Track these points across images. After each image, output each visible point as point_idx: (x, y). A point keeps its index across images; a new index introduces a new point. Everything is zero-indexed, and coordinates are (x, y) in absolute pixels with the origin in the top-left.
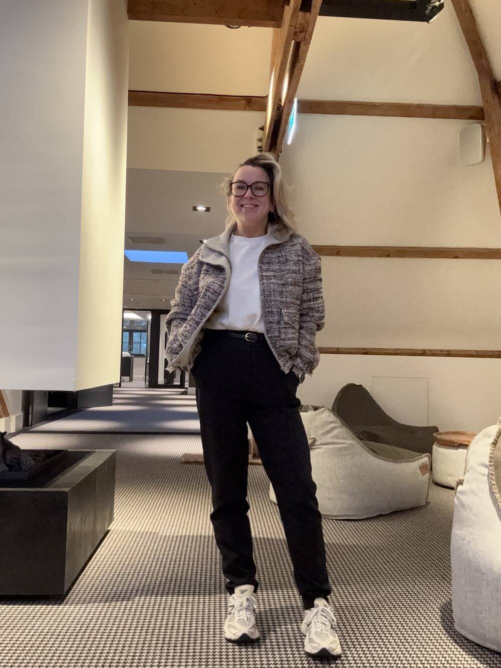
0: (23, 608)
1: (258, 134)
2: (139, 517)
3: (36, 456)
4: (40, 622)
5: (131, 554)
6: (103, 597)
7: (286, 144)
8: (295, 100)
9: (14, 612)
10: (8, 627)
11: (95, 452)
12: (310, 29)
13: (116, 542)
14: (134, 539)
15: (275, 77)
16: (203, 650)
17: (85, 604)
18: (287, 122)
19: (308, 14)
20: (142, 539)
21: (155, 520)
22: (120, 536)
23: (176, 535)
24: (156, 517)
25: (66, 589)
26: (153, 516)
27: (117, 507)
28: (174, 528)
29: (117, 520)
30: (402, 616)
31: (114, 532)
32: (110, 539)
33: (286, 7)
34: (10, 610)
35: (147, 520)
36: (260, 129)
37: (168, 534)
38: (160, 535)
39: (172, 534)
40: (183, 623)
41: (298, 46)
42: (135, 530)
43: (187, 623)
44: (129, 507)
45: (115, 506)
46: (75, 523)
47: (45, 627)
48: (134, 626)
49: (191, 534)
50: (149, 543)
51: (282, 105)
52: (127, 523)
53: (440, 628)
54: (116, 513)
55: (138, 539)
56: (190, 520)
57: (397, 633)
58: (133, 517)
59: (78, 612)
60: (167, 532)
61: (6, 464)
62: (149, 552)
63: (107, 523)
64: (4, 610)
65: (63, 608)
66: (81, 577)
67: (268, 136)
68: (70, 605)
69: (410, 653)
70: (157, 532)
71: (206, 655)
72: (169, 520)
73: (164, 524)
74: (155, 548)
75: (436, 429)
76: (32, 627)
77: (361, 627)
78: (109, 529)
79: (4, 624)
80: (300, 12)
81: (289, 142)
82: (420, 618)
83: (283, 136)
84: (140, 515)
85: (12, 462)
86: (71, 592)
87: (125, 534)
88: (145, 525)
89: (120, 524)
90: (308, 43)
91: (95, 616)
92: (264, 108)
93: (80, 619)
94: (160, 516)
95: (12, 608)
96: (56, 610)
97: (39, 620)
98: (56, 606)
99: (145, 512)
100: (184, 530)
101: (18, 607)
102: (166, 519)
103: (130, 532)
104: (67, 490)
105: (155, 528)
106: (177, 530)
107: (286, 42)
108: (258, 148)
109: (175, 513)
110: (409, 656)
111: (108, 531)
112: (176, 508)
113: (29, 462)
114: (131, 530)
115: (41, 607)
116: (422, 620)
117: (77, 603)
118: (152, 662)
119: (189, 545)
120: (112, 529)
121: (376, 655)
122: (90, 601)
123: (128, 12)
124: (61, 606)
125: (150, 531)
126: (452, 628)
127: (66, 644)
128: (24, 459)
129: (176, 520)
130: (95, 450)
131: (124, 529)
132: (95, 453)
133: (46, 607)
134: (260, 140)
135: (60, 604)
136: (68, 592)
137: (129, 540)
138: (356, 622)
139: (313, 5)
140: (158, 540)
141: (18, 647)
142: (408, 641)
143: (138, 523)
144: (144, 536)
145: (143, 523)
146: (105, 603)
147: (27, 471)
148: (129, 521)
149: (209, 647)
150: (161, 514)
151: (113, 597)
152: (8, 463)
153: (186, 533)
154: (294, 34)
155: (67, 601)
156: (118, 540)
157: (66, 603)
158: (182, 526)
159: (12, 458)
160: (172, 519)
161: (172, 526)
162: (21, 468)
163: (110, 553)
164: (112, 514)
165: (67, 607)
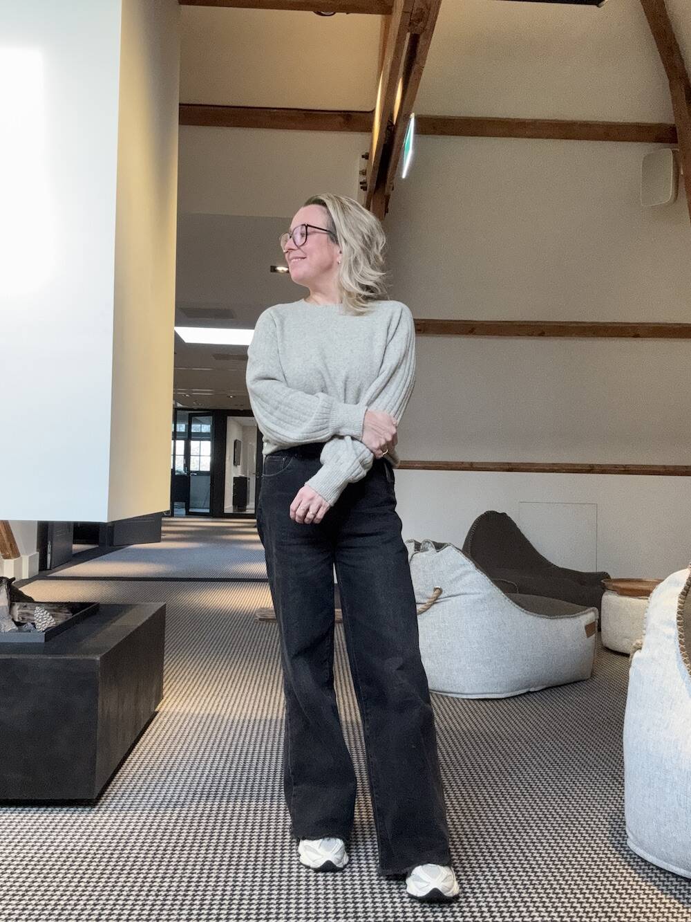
0: (39, 816)
1: (359, 164)
2: (197, 693)
3: (54, 611)
4: (61, 835)
5: (186, 745)
6: (148, 802)
7: (401, 178)
8: (412, 116)
9: (27, 822)
10: (19, 842)
11: (137, 605)
12: (431, 16)
13: (166, 728)
14: (191, 725)
15: (382, 87)
16: (284, 875)
17: (124, 812)
18: (401, 148)
20: (202, 724)
21: (219, 697)
22: (171, 720)
23: (248, 717)
24: (221, 694)
25: (98, 790)
26: (217, 693)
27: (168, 681)
28: (245, 709)
29: (167, 698)
30: (556, 828)
31: (164, 714)
32: (157, 725)
34: (22, 819)
35: (209, 699)
36: (363, 157)
37: (236, 719)
38: (226, 717)
39: (242, 717)
40: (256, 838)
41: (415, 40)
42: (191, 713)
43: (262, 837)
44: (184, 681)
45: (165, 678)
46: (110, 704)
47: (69, 842)
48: (190, 841)
49: (269, 717)
50: (211, 729)
51: (394, 123)
52: (182, 702)
53: (608, 845)
54: (167, 688)
55: (196, 724)
56: (268, 698)
57: (549, 851)
58: (190, 694)
59: (113, 822)
60: (236, 714)
61: (13, 620)
62: (212, 741)
63: (154, 703)
64: (14, 819)
65: (94, 816)
66: (118, 775)
67: (374, 167)
68: (104, 813)
69: (566, 878)
70: (222, 714)
72: (239, 698)
73: (232, 703)
74: (219, 736)
75: (605, 576)
76: (52, 842)
77: (499, 844)
78: (157, 710)
79: (14, 839)
81: (404, 176)
82: (581, 832)
83: (395, 167)
85: (23, 618)
86: (105, 795)
87: (178, 717)
88: (206, 705)
89: (171, 703)
90: (429, 37)
92: (369, 129)
93: (116, 832)
94: (227, 692)
95: (24, 816)
96: (84, 819)
98: (84, 815)
99: (206, 687)
100: (260, 712)
101: (32, 816)
102: (234, 698)
103: (184, 716)
104: (97, 658)
105: (219, 708)
106: (249, 712)
107: (399, 35)
108: (361, 183)
109: (247, 688)
110: (564, 882)
111: (158, 712)
112: (248, 683)
113: (44, 621)
114: (186, 712)
115: (63, 816)
116: (584, 835)
117: (113, 810)
118: (213, 890)
120: (161, 711)
121: (520, 882)
122: (130, 808)
124: (91, 815)
125: (213, 713)
126: (624, 845)
127: (97, 866)
128: (39, 615)
129: (248, 699)
130: (135, 603)
131: (177, 711)
132: (137, 608)
133: (71, 816)
134: (363, 173)
135: (89, 811)
136: (101, 795)
137: (185, 726)
138: (492, 836)
140: (224, 725)
142: (564, 863)
143: (197, 702)
144: (204, 720)
145: (202, 702)
146: (150, 810)
147: (43, 631)
148: (184, 699)
149: (292, 870)
150: (228, 690)
151: (162, 802)
152: (17, 620)
153: (261, 716)
154: (410, 23)
155: (99, 808)
156: (168, 725)
157: (98, 811)
158: (256, 707)
159: (23, 613)
160: (244, 697)
161: (243, 707)
162: (35, 627)
163: (157, 743)
164: (160, 689)
165: (99, 815)
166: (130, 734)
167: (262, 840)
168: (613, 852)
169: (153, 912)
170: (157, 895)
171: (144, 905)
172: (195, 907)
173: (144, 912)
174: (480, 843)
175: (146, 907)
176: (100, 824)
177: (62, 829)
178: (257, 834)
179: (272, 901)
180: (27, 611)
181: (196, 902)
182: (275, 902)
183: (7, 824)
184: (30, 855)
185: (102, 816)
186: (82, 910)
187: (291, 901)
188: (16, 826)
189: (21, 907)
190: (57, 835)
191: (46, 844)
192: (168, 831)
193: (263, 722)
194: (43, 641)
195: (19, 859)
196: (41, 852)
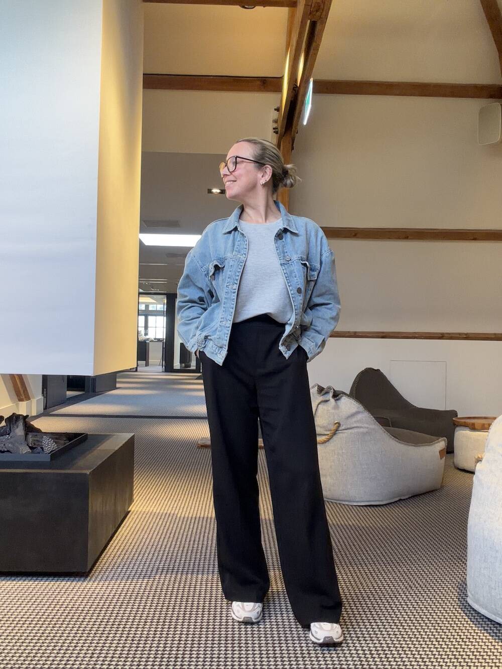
0: (49, 584)
1: (274, 115)
2: (158, 499)
3: (56, 439)
5: (151, 535)
6: (125, 574)
7: (303, 124)
8: (311, 80)
9: (40, 588)
10: (34, 602)
11: (114, 435)
12: (326, 8)
13: (137, 523)
14: (154, 520)
15: (290, 59)
17: (108, 581)
18: (303, 103)
20: (162, 520)
21: (174, 501)
22: (140, 517)
23: (194, 516)
24: (175, 499)
25: (89, 566)
26: (172, 497)
27: (137, 489)
28: (192, 510)
29: (136, 501)
30: (418, 595)
31: (133, 514)
32: (130, 520)
34: (36, 586)
35: (166, 502)
36: (275, 110)
37: (186, 516)
38: (179, 516)
39: (190, 516)
40: (203, 600)
41: (313, 25)
42: (154, 511)
43: (206, 600)
44: (149, 488)
45: (134, 487)
46: (97, 504)
47: (70, 602)
48: (155, 602)
49: (209, 516)
50: (168, 523)
51: (298, 86)
52: (147, 504)
53: (455, 607)
54: (136, 494)
55: (158, 520)
56: (208, 502)
58: (153, 498)
59: (101, 589)
60: (186, 513)
61: (28, 445)
62: (169, 532)
63: (127, 504)
64: (31, 586)
65: (87, 584)
66: (103, 555)
67: (283, 118)
68: (94, 582)
69: (426, 630)
70: (176, 512)
71: (226, 631)
72: (187, 502)
73: (183, 506)
74: (174, 529)
75: (454, 413)
76: (58, 602)
77: (377, 606)
78: (129, 510)
79: (31, 599)
81: (305, 123)
82: (436, 597)
83: (299, 116)
84: (159, 497)
85: (34, 444)
86: (94, 569)
87: (144, 515)
88: (164, 506)
89: (139, 506)
90: (324, 23)
91: (118, 592)
92: (279, 89)
94: (179, 498)
95: (38, 584)
96: (80, 586)
97: (64, 596)
98: (80, 583)
99: (164, 494)
100: (203, 512)
101: (43, 584)
102: (184, 502)
103: (149, 514)
104: (88, 472)
105: (174, 509)
106: (195, 512)
107: (302, 22)
108: (274, 129)
109: (193, 495)
111: (130, 511)
113: (49, 446)
114: (151, 511)
115: (65, 584)
116: (438, 599)
117: (100, 580)
118: (173, 637)
119: (208, 526)
120: (133, 510)
121: (392, 633)
122: (112, 578)
124: (85, 583)
125: (169, 512)
127: (90, 619)
128: (46, 442)
129: (194, 503)
130: (112, 434)
131: (144, 510)
132: (114, 437)
133: (71, 584)
134: (276, 121)
135: (84, 581)
136: (91, 570)
137: (149, 521)
138: (372, 600)
140: (177, 521)
141: (44, 621)
143: (158, 504)
144: (163, 517)
145: (162, 504)
146: (127, 580)
147: (49, 453)
148: (148, 502)
149: (229, 623)
151: (135, 574)
152: (30, 445)
153: (204, 515)
154: (310, 13)
155: (91, 578)
156: (138, 520)
157: (90, 580)
158: (200, 508)
159: (35, 440)
160: (191, 502)
161: (191, 508)
162: (43, 450)
163: (130, 533)
164: (131, 495)
165: (91, 583)
166: (111, 526)
167: (207, 602)
168: (459, 612)
169: (131, 652)
170: (133, 640)
171: (123, 647)
172: (160, 649)
173: (124, 652)
174: (363, 605)
175: (125, 649)
176: (91, 590)
177: (65, 593)
178: (203, 598)
179: (215, 645)
180: (38, 439)
181: (161, 645)
182: (217, 646)
183: (26, 589)
184: (42, 611)
185: (92, 584)
186: (81, 650)
187: (228, 645)
188: (33, 590)
189: (37, 648)
190: (61, 597)
191: (53, 603)
192: (139, 595)
193: (205, 519)
194: (49, 460)
195: (35, 614)
196: (50, 609)
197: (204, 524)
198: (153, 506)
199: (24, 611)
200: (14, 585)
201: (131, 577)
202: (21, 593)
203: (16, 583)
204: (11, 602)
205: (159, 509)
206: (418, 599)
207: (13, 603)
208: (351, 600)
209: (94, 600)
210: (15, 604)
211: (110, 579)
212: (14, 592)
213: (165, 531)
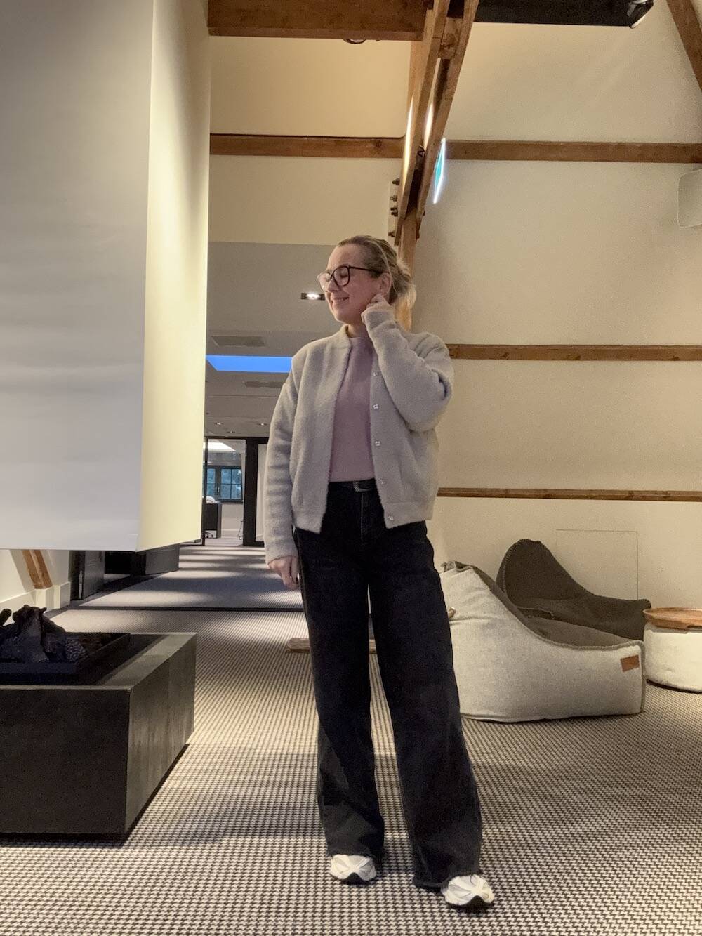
0: (70, 851)
1: (391, 190)
2: (228, 726)
3: (85, 641)
5: (217, 779)
6: (178, 837)
7: (432, 203)
8: (443, 141)
9: (57, 857)
10: (48, 877)
11: (168, 635)
12: (462, 42)
13: (198, 761)
14: (222, 758)
15: (413, 111)
16: (317, 914)
17: (155, 848)
18: (431, 173)
19: (459, 21)
20: (233, 757)
21: (251, 730)
22: (202, 753)
23: (279, 751)
24: (252, 727)
25: (128, 825)
26: (248, 725)
27: (198, 713)
28: (277, 742)
29: (198, 730)
30: (599, 868)
31: (195, 747)
32: (189, 757)
33: (429, 12)
34: (52, 854)
35: (241, 730)
36: (394, 183)
37: (269, 751)
38: (258, 751)
39: (274, 751)
40: (289, 875)
41: (445, 65)
42: (223, 745)
43: (294, 875)
44: (215, 713)
45: (195, 711)
46: (140, 735)
47: (99, 878)
49: (301, 751)
50: (242, 762)
51: (425, 148)
52: (213, 734)
53: (653, 887)
54: (198, 721)
55: (228, 757)
56: (300, 731)
57: (591, 893)
58: (221, 726)
59: (144, 858)
60: (267, 747)
61: (44, 651)
62: (243, 775)
63: (184, 736)
64: (44, 854)
65: (124, 852)
66: (148, 809)
67: (405, 194)
68: (134, 849)
69: (610, 921)
70: (254, 746)
71: (321, 920)
72: (270, 731)
73: (263, 737)
74: (251, 770)
75: (646, 604)
76: (82, 878)
78: (187, 743)
79: (43, 874)
80: (448, 18)
81: (435, 201)
83: (426, 192)
84: (230, 723)
85: (54, 649)
86: (135, 830)
87: (209, 751)
88: (237, 738)
89: (201, 736)
90: (460, 62)
91: (167, 863)
92: (399, 154)
93: (146, 868)
94: (258, 725)
95: (54, 851)
96: (114, 854)
97: (91, 869)
98: (114, 850)
99: (237, 719)
100: (292, 745)
101: (62, 851)
103: (216, 748)
104: (128, 688)
105: (251, 741)
106: (281, 746)
107: (429, 61)
108: (392, 209)
109: (279, 721)
110: (608, 925)
111: (188, 745)
112: (281, 715)
113: (75, 651)
114: (218, 744)
115: (93, 851)
116: (628, 875)
117: (143, 846)
119: (299, 766)
120: (192, 743)
122: (160, 843)
123: (209, 25)
124: (121, 850)
125: (244, 746)
127: (128, 902)
128: (70, 646)
129: (280, 732)
130: (166, 634)
131: (208, 743)
132: (168, 638)
133: (101, 851)
134: (395, 199)
135: (120, 847)
136: (131, 829)
137: (215, 759)
138: (533, 877)
139: (466, 8)
140: (255, 759)
141: (62, 905)
142: (607, 904)
143: (228, 735)
144: (235, 753)
145: (234, 734)
146: (181, 846)
147: (75, 662)
148: (215, 732)
150: (259, 722)
151: (193, 837)
152: (48, 651)
154: (441, 49)
155: (130, 843)
156: (199, 758)
157: (128, 846)
158: (288, 740)
159: (54, 644)
160: (275, 731)
161: (275, 740)
162: (66, 657)
163: (189, 776)
164: (191, 722)
165: (129, 850)
166: (160, 767)
168: (659, 894)
174: (520, 883)
177: (92, 864)
178: (289, 872)
180: (59, 642)
183: (36, 859)
185: (132, 852)
188: (46, 860)
190: (87, 871)
191: (75, 880)
193: (295, 756)
195: (49, 895)
196: (71, 887)
197: (294, 762)
198: (222, 738)
199: (33, 891)
200: (20, 854)
201: (188, 842)
202: (30, 865)
203: (23, 850)
204: (15, 877)
205: (230, 741)
206: (599, 875)
207: (17, 879)
208: (503, 876)
209: (134, 875)
210: (20, 881)
211: (156, 844)
212: (19, 863)
213: (238, 773)
